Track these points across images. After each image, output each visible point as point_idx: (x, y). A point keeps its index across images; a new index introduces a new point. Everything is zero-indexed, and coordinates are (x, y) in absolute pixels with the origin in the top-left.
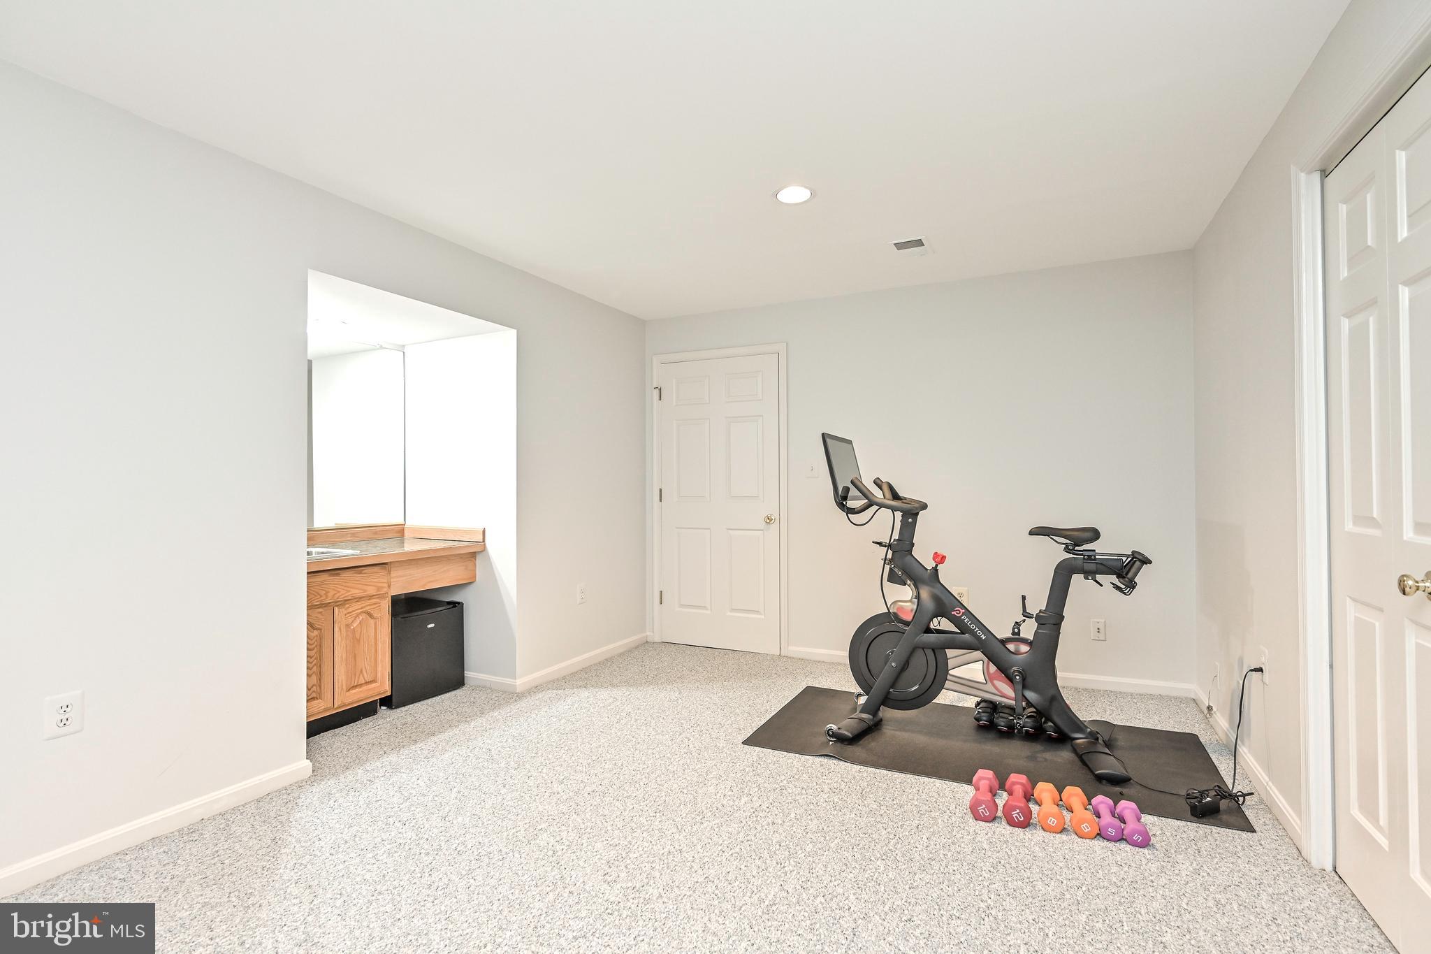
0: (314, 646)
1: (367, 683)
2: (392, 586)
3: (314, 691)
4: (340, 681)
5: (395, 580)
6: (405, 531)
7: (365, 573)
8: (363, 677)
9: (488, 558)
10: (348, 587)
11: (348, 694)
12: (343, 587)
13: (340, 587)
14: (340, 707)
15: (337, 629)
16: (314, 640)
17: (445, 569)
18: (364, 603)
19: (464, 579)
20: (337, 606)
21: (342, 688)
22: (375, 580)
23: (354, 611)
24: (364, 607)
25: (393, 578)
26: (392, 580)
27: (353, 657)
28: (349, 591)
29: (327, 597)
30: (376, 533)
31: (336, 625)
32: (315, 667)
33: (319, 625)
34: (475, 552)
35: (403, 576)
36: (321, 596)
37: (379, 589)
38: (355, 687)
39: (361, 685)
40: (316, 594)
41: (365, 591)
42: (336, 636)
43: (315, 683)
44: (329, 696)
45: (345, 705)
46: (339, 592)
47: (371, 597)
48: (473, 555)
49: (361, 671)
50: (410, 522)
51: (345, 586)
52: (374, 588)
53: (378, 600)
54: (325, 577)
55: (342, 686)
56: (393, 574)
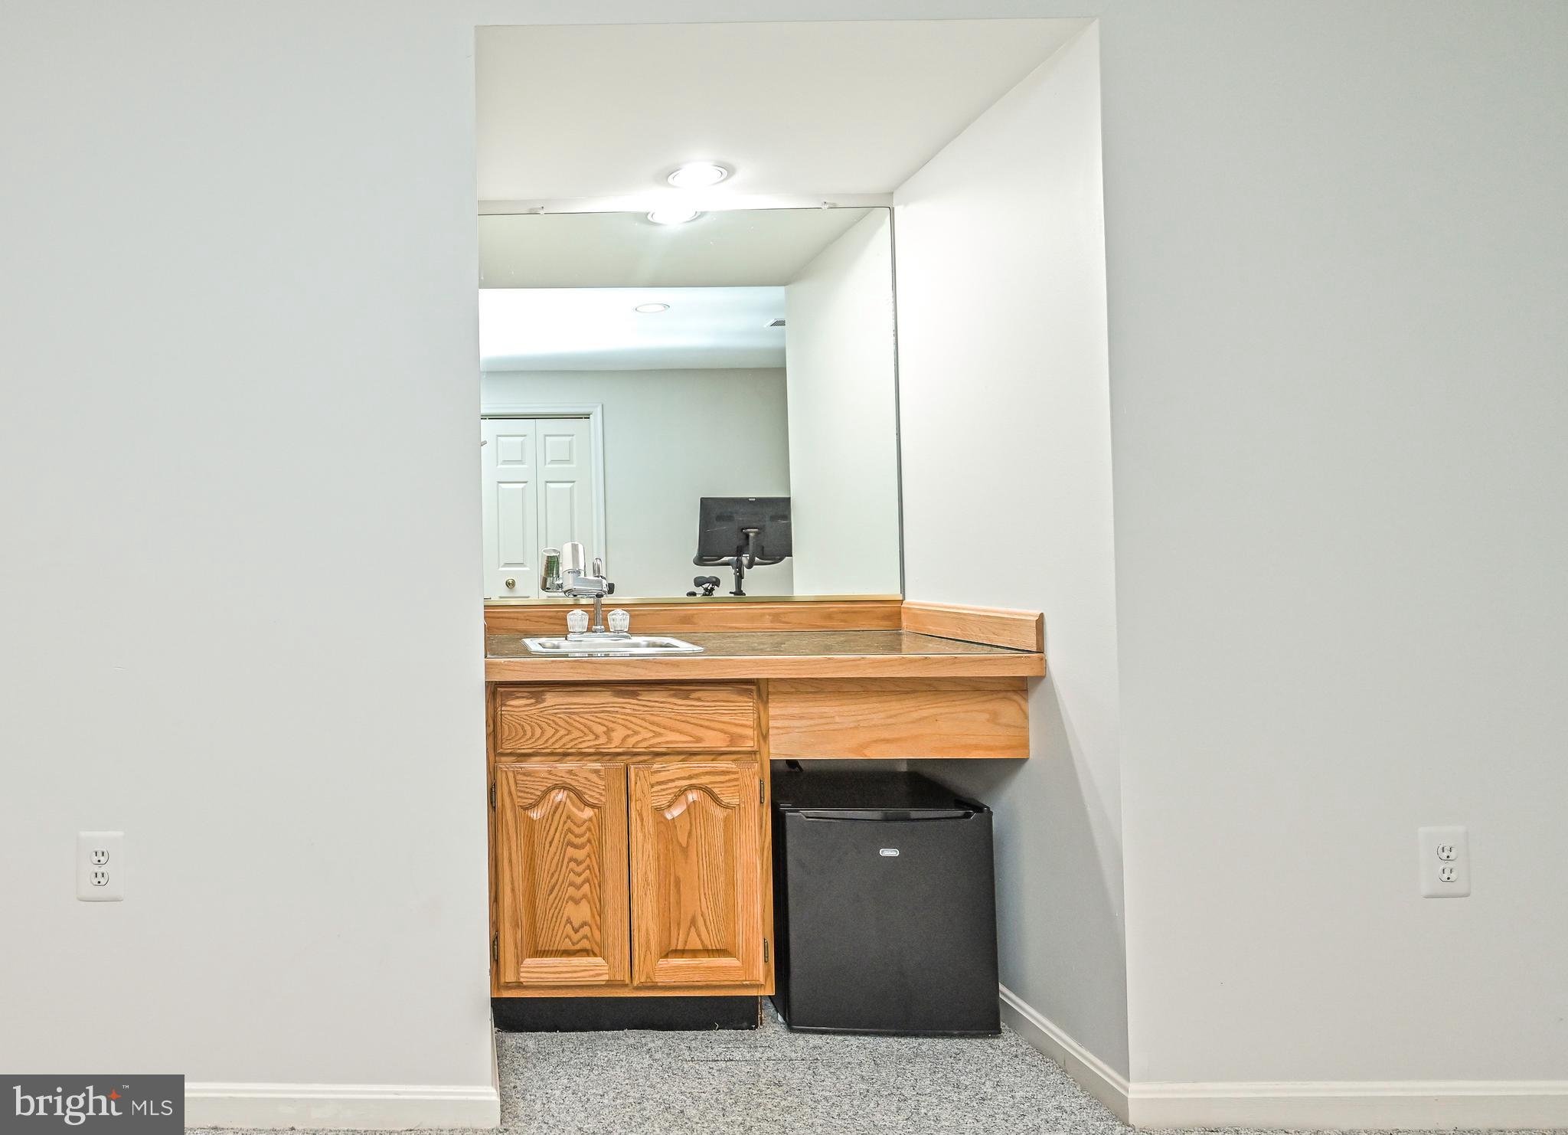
0: (584, 840)
1: (708, 952)
2: (771, 738)
3: (585, 937)
4: (643, 929)
5: (779, 724)
6: (903, 617)
7: (699, 699)
8: (699, 935)
9: (1052, 694)
10: (658, 725)
11: (663, 962)
12: (645, 724)
13: (639, 722)
14: (638, 988)
15: (633, 814)
16: (584, 828)
17: (925, 713)
18: (696, 765)
19: (1009, 747)
20: (634, 763)
21: (648, 948)
22: (726, 718)
23: (673, 781)
24: (697, 776)
25: (775, 718)
26: (772, 723)
27: (671, 886)
28: (660, 735)
29: (610, 740)
30: (829, 616)
31: (633, 805)
32: (587, 885)
33: (591, 796)
34: (1023, 679)
35: (801, 718)
36: (597, 737)
37: (734, 739)
38: (682, 953)
39: (694, 953)
40: (586, 730)
41: (699, 740)
42: (633, 828)
43: (588, 918)
44: (620, 954)
45: (654, 987)
46: (636, 733)
47: (716, 754)
48: (1020, 687)
49: (693, 922)
50: (913, 599)
51: (652, 723)
52: (721, 735)
53: (732, 766)
54: (605, 698)
55: (648, 941)
56: (775, 709)
